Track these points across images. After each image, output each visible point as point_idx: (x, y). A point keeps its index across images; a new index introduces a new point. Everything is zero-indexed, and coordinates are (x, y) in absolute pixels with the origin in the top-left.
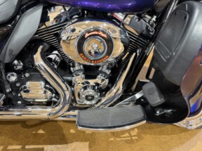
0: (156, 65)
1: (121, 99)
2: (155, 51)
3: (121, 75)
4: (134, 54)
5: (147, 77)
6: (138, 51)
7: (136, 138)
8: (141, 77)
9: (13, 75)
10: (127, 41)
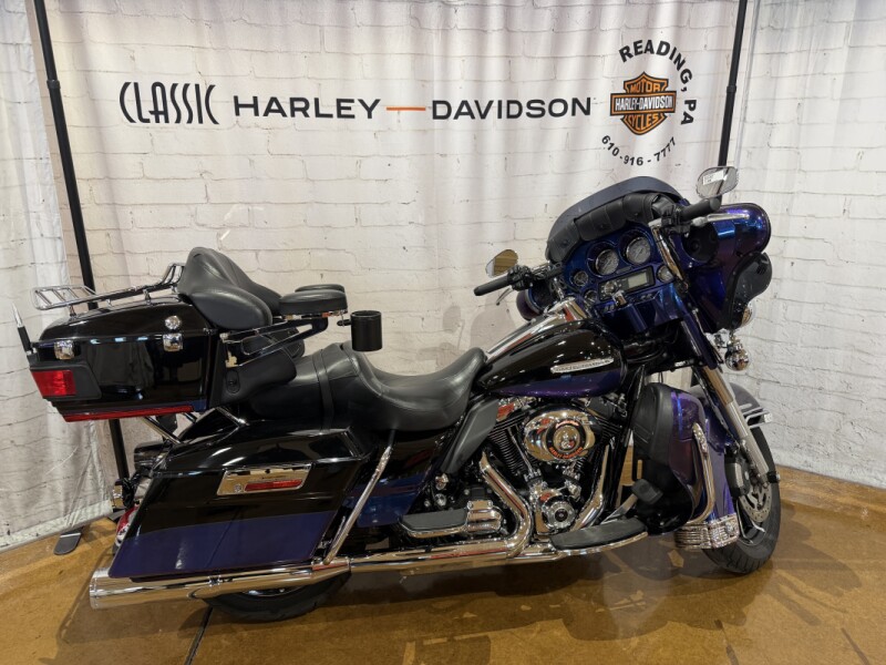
0: (641, 453)
1: (604, 516)
2: (635, 438)
3: (596, 484)
4: (607, 447)
5: (634, 477)
6: (612, 443)
7: (644, 603)
8: (626, 480)
9: (442, 498)
10: (598, 428)
